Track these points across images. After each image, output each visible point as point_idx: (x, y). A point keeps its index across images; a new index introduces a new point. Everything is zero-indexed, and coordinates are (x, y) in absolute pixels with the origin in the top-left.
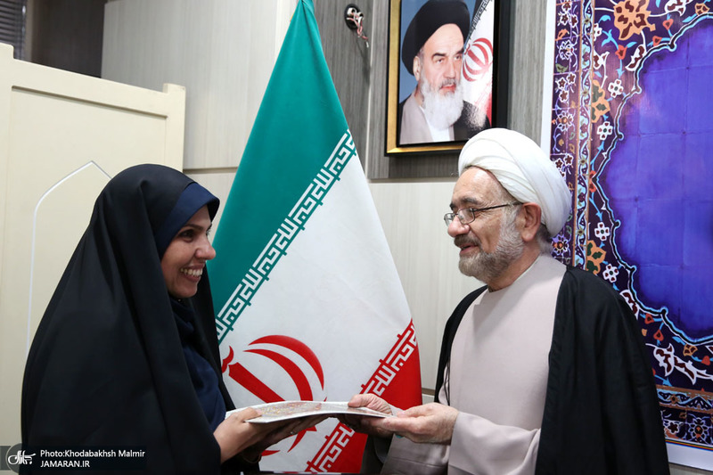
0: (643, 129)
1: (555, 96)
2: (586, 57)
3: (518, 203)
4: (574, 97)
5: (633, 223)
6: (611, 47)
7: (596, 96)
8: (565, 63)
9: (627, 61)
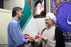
0: (60, 12)
1: (51, 10)
2: (54, 6)
3: (52, 20)
4: (52, 10)
5: (59, 21)
6: (56, 5)
7: (55, 10)
8: (51, 6)
9: (58, 6)
